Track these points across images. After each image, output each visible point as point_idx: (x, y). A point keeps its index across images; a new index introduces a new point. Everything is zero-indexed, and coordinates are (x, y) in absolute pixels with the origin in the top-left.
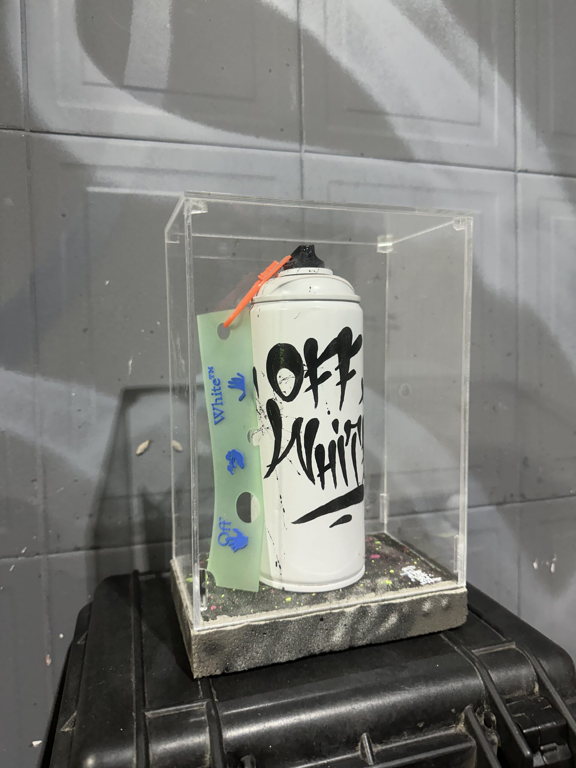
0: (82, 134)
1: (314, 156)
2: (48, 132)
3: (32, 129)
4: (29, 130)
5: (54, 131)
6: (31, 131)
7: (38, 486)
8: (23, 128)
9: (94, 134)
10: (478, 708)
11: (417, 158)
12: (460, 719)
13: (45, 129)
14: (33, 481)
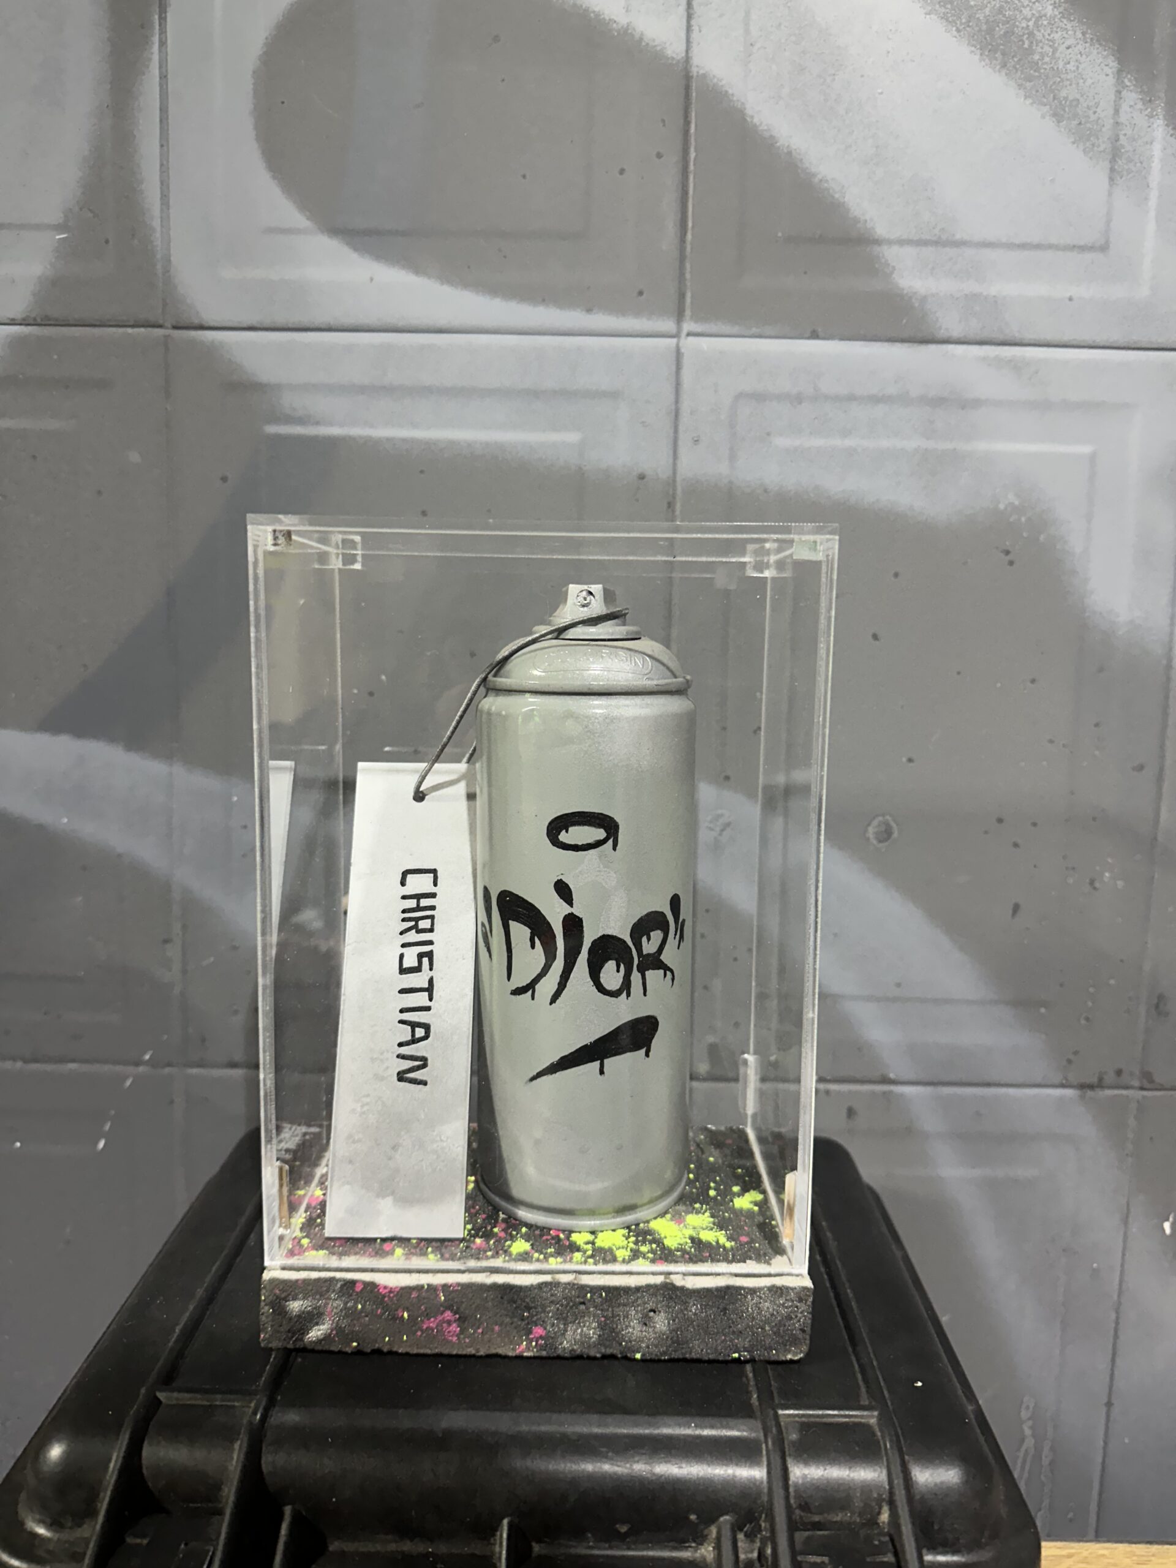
0: (258, 326)
1: (704, 343)
2: (202, 327)
3: (174, 324)
4: (169, 326)
5: (212, 324)
6: (175, 327)
7: (173, 952)
8: (161, 322)
9: (278, 325)
10: (748, 1526)
11: (942, 334)
12: (707, 1536)
13: (196, 321)
14: (166, 941)
